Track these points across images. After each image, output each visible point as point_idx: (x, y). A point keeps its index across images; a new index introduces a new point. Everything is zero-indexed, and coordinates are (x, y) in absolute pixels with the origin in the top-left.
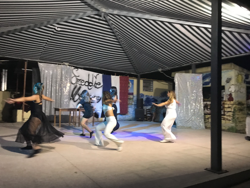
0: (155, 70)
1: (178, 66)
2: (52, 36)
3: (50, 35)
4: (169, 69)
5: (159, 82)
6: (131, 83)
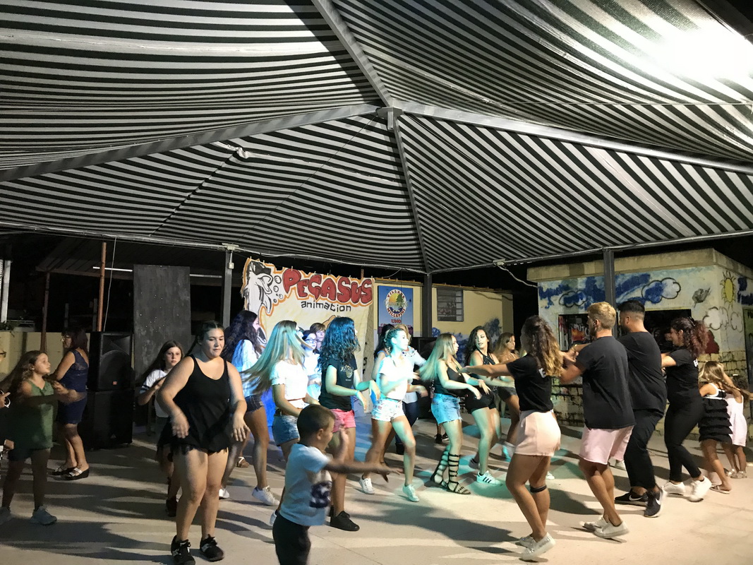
0: (481, 263)
1: (559, 253)
2: (219, 172)
3: (213, 170)
4: (529, 261)
5: (477, 293)
6: (405, 299)
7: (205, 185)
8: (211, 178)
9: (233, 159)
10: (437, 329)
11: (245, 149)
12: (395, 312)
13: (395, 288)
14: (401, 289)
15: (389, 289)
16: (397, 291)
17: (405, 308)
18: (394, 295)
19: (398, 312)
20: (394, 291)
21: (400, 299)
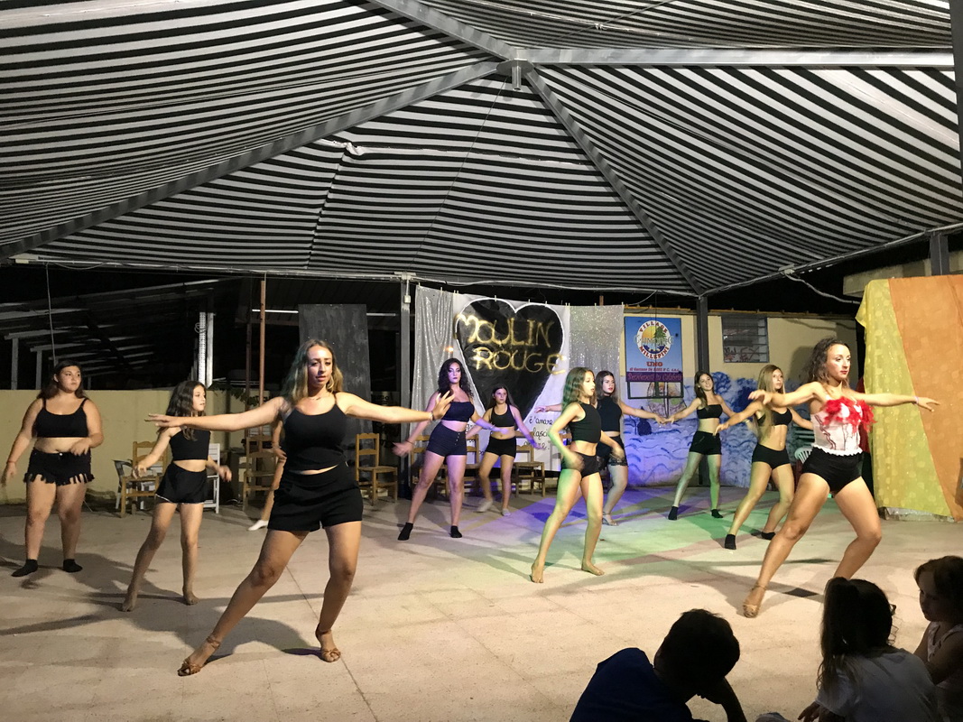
2: (338, 178)
3: (331, 175)
4: (830, 262)
5: (792, 322)
6: (668, 334)
7: (331, 196)
8: (333, 187)
9: (346, 159)
10: (723, 375)
11: (355, 144)
12: (652, 352)
13: (651, 319)
14: (660, 320)
15: (642, 321)
16: (654, 322)
17: (668, 346)
18: (649, 329)
19: (656, 352)
20: (649, 322)
21: (659, 333)
